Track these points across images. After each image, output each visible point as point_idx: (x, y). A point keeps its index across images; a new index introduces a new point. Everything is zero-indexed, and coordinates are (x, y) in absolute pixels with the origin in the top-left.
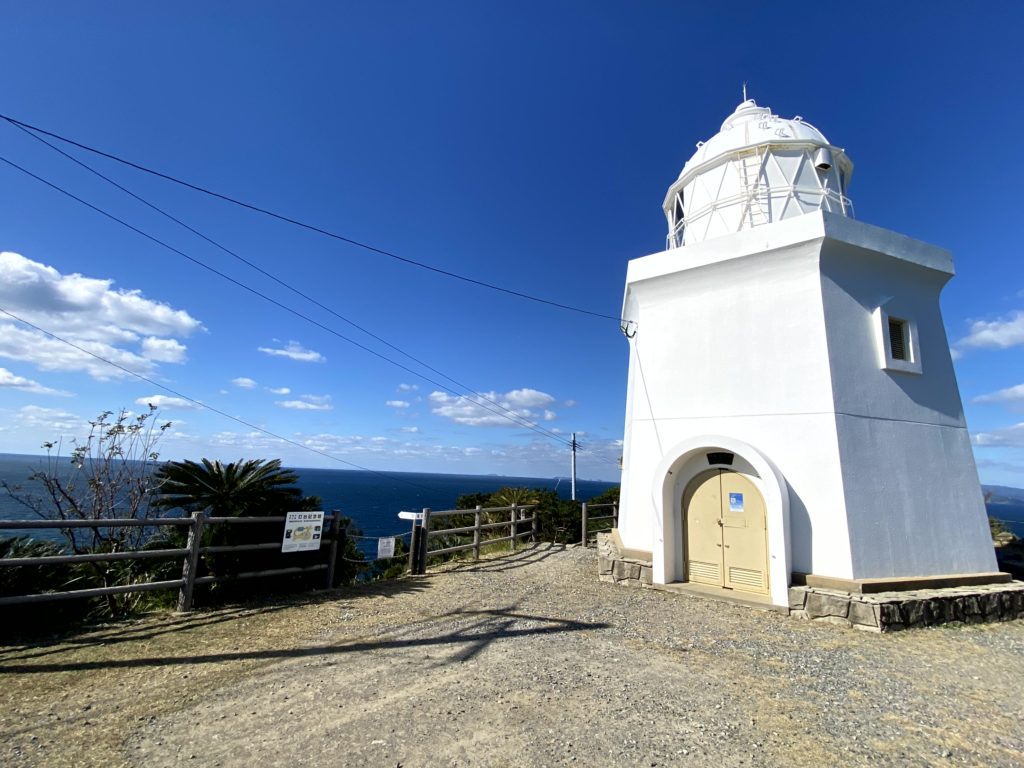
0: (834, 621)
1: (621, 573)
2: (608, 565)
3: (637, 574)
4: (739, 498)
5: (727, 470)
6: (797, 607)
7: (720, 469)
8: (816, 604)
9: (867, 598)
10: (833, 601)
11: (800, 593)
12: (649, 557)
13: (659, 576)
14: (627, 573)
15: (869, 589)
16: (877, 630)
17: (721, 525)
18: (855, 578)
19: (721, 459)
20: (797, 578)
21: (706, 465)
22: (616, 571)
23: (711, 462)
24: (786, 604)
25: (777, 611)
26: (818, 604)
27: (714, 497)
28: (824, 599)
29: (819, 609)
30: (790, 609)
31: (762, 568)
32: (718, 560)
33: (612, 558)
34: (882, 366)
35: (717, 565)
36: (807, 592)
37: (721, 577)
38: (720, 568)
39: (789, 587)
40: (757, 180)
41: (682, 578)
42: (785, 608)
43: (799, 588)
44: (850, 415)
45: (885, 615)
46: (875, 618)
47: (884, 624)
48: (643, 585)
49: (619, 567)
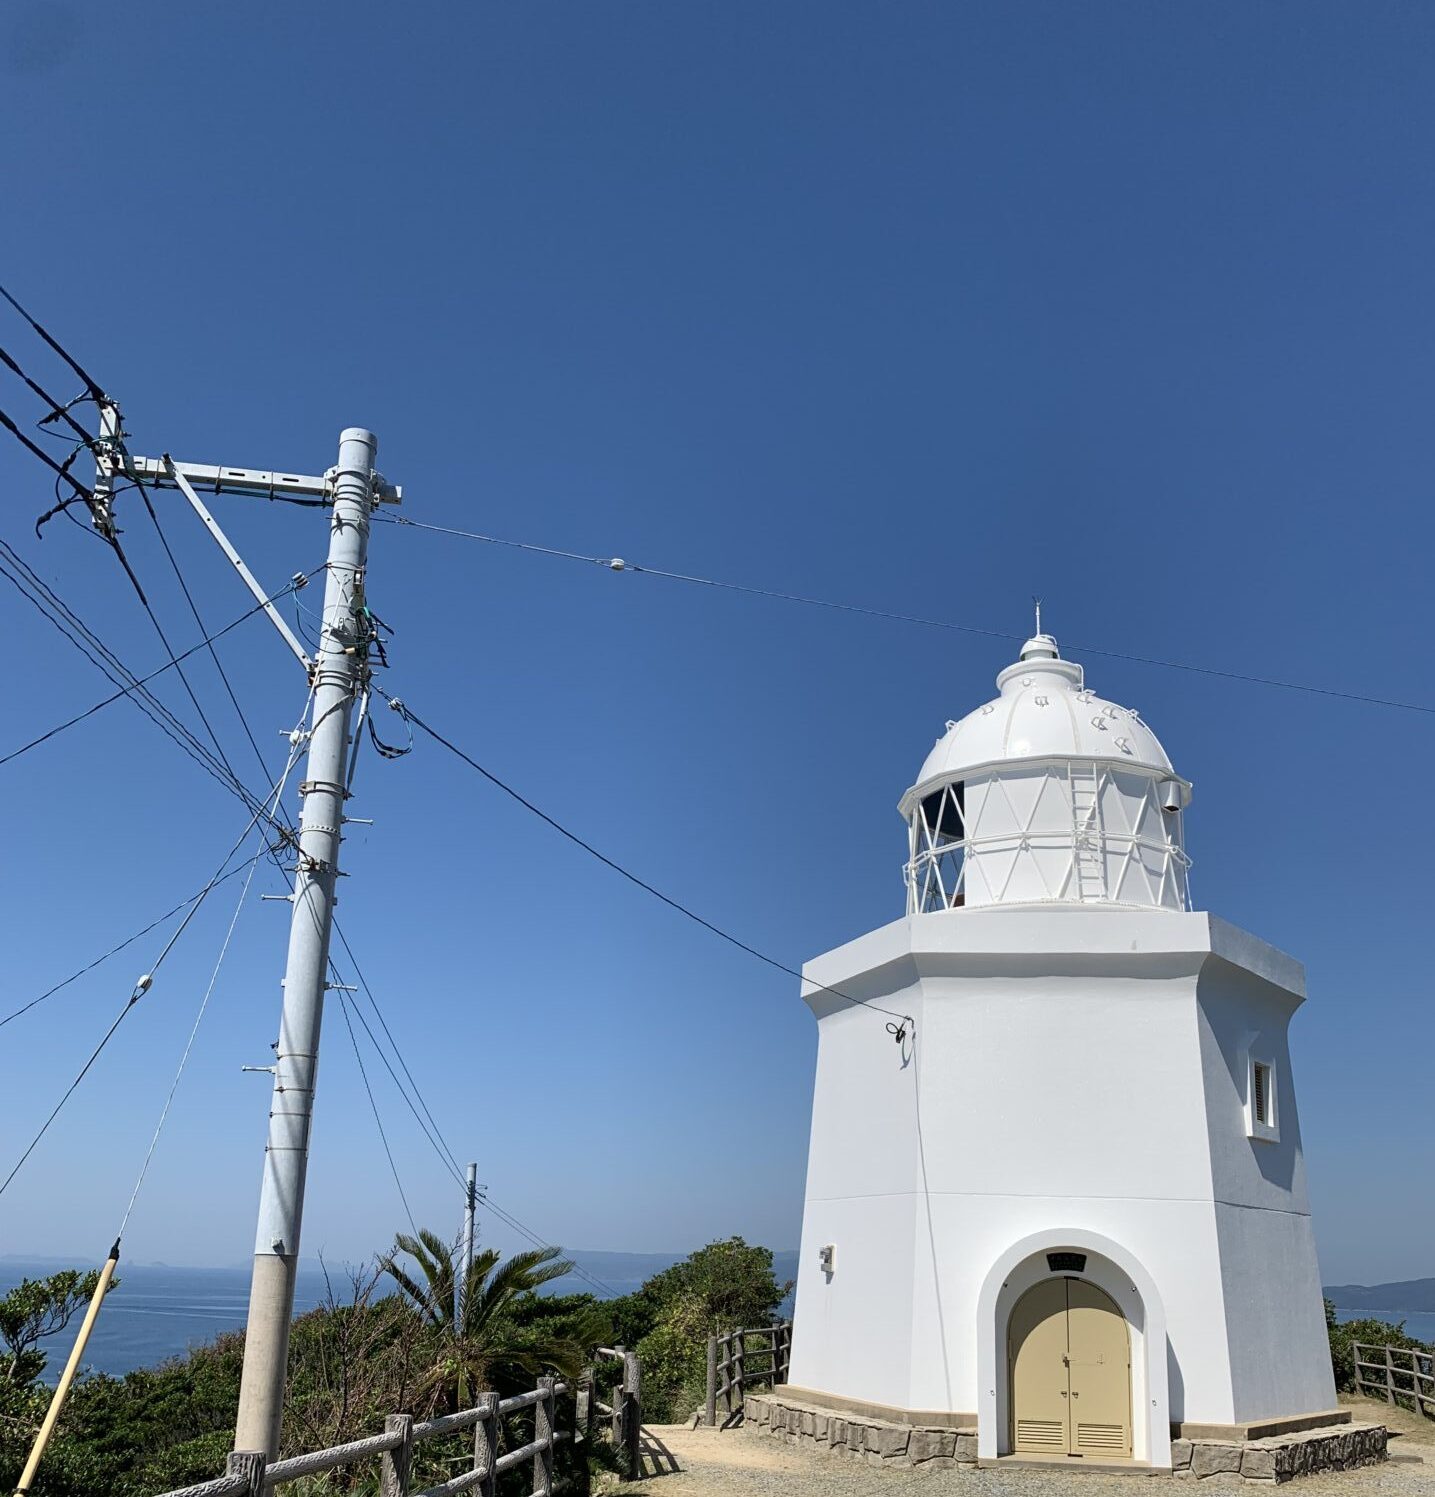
0: (1225, 1478)
1: (921, 1451)
2: (901, 1440)
3: (951, 1449)
5: (1077, 1280)
6: (1183, 1467)
7: (1069, 1277)
8: (1203, 1460)
9: (1258, 1444)
10: (1226, 1453)
11: (1185, 1448)
12: (972, 1419)
13: (987, 1449)
14: (934, 1450)
15: (1255, 1434)
16: (1272, 1482)
17: (1067, 1363)
18: (1237, 1421)
19: (1069, 1263)
20: (1175, 1432)
21: (1047, 1271)
22: (914, 1448)
23: (1054, 1268)
24: (1168, 1465)
25: (1158, 1475)
26: (1207, 1459)
28: (1213, 1453)
29: (1208, 1465)
30: (1174, 1470)
31: (1124, 1423)
32: (1064, 1418)
33: (905, 1427)
34: (1249, 1132)
35: (1059, 1424)
36: (1194, 1445)
37: (1065, 1440)
38: (1064, 1427)
39: (1172, 1441)
40: (1092, 817)
41: (1007, 1448)
42: (1169, 1469)
43: (1182, 1441)
44: (1226, 1204)
45: (1279, 1462)
46: (1270, 1467)
47: (1278, 1474)
48: (960, 1465)
49: (920, 1441)
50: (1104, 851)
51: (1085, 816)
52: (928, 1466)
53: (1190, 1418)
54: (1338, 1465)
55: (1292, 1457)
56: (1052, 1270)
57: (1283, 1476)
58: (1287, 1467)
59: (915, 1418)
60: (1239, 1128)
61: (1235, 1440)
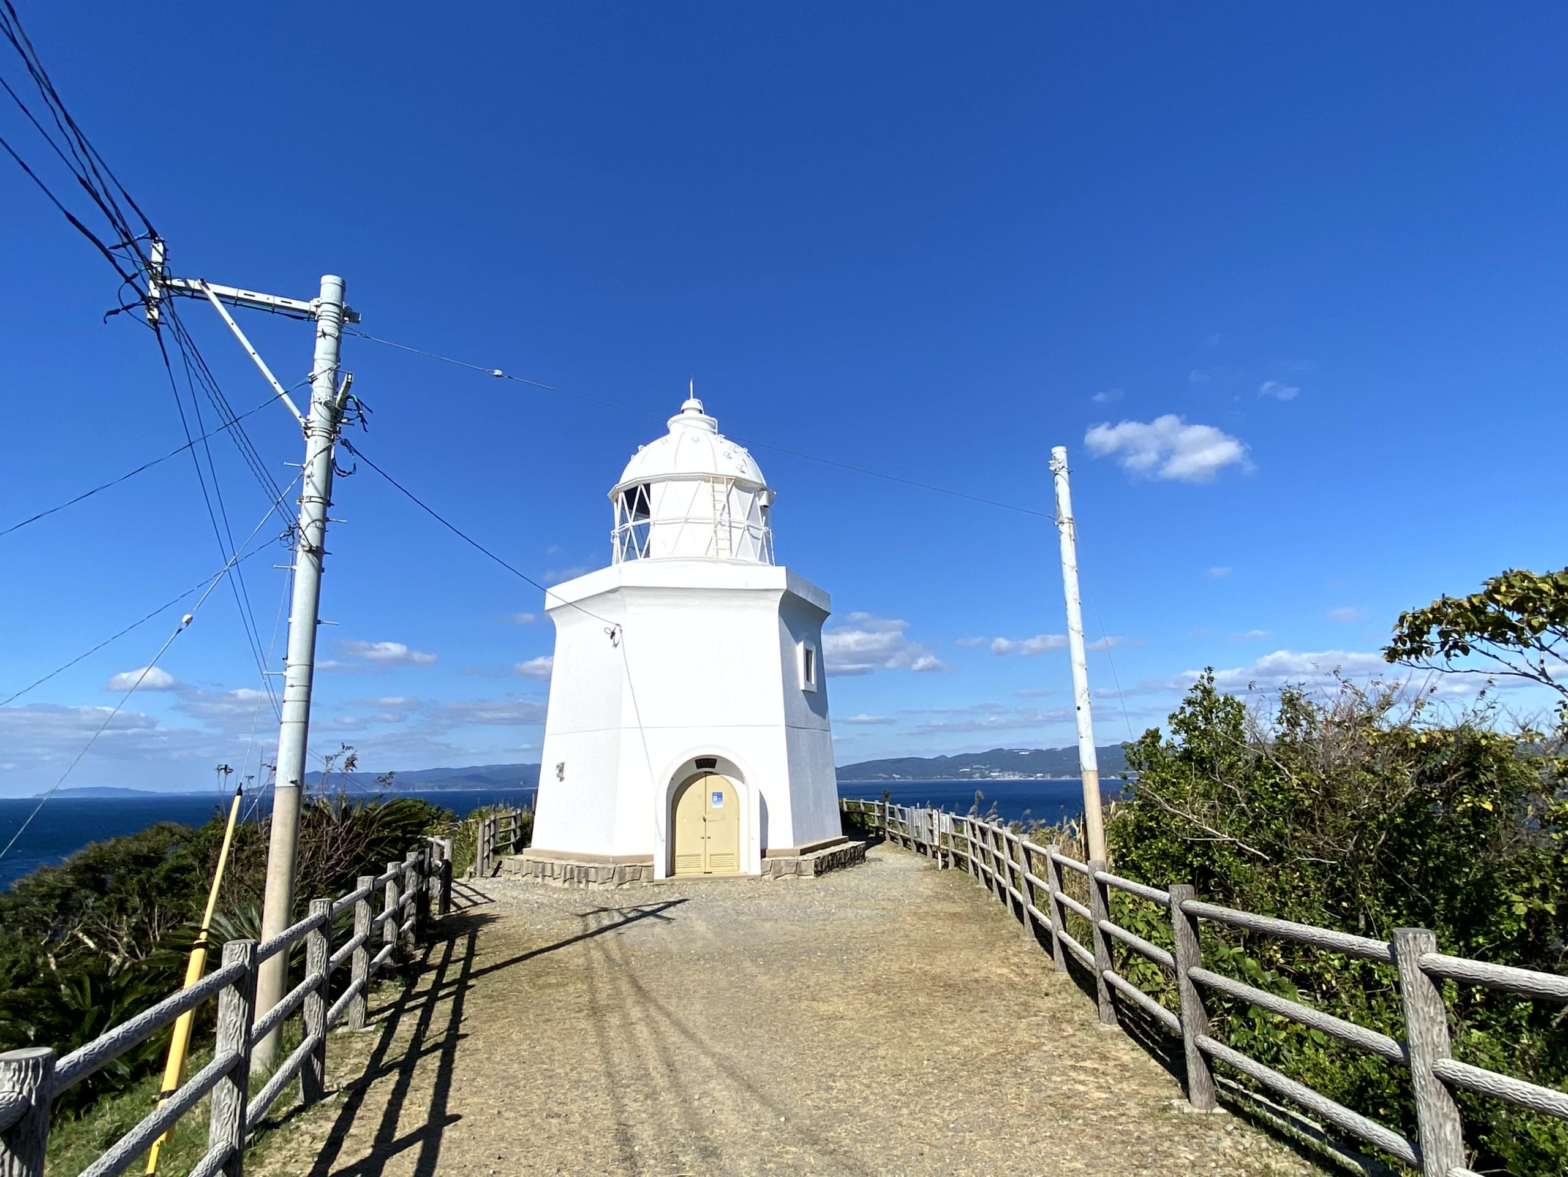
0: (788, 877)
1: (620, 879)
2: (609, 873)
3: (638, 876)
4: (719, 796)
5: (711, 773)
6: (766, 873)
7: (706, 772)
8: (777, 868)
9: (805, 857)
10: (788, 863)
11: (768, 862)
12: (651, 858)
13: (660, 873)
14: (628, 877)
15: (804, 852)
16: (812, 877)
17: (705, 820)
18: (794, 845)
19: (706, 764)
20: (763, 854)
21: (695, 770)
22: (616, 877)
24: (759, 873)
25: (754, 878)
26: (779, 867)
27: (700, 796)
28: (783, 863)
29: (780, 871)
30: (762, 875)
31: (735, 851)
32: (701, 851)
33: (612, 866)
34: (802, 687)
35: (700, 855)
36: (772, 861)
37: (702, 864)
38: (702, 857)
39: (761, 859)
40: (724, 506)
41: (671, 872)
42: (759, 875)
43: (766, 858)
44: (792, 726)
45: (816, 866)
46: (811, 869)
47: (815, 872)
48: (644, 884)
49: (620, 873)
50: (730, 527)
51: (719, 506)
52: (625, 886)
53: (772, 846)
54: (844, 865)
55: (822, 863)
56: (698, 768)
57: (818, 873)
58: (820, 869)
59: (616, 860)
60: (798, 685)
61: (793, 856)
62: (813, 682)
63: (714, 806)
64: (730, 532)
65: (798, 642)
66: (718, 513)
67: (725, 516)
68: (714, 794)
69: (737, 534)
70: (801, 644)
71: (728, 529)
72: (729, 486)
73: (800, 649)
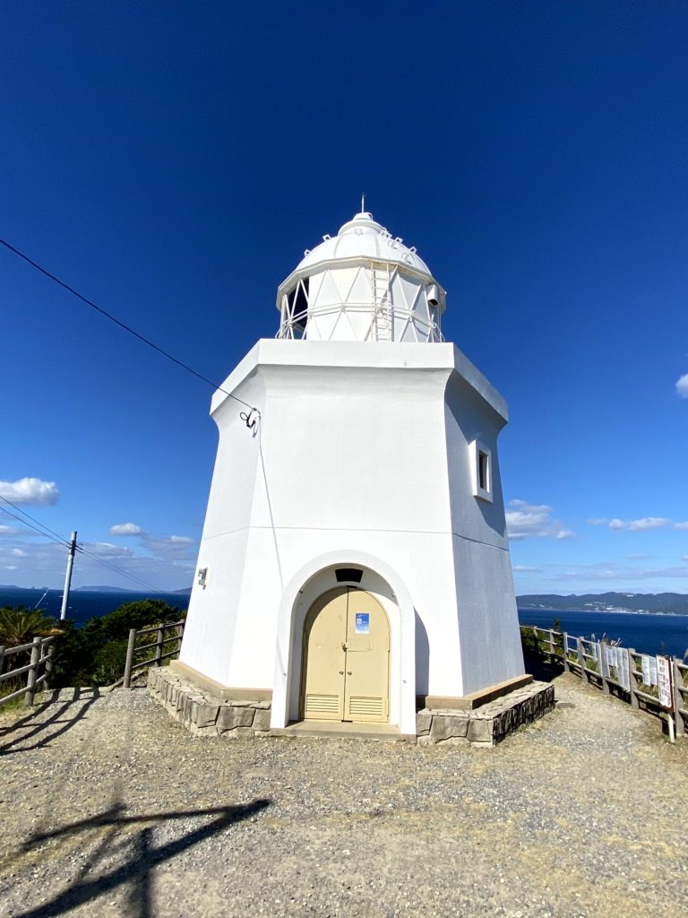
0: (456, 742)
1: (227, 723)
2: (211, 714)
3: (249, 720)
4: (365, 618)
5: (355, 588)
6: (424, 733)
7: (349, 587)
8: (440, 727)
9: (480, 712)
10: (455, 721)
11: (426, 717)
12: (266, 695)
13: (278, 720)
14: (236, 721)
15: (478, 703)
16: (490, 745)
17: (345, 649)
18: (465, 693)
19: (350, 576)
20: (420, 703)
21: (334, 583)
22: (221, 719)
23: (339, 579)
24: (412, 731)
25: (405, 740)
26: (442, 727)
27: (340, 617)
28: (447, 721)
29: (443, 732)
30: (417, 736)
31: (383, 695)
32: (339, 692)
33: (216, 703)
34: (475, 492)
35: (337, 696)
36: (433, 716)
37: (340, 709)
38: (341, 699)
39: (417, 712)
40: (386, 295)
41: (295, 719)
42: (413, 736)
43: (424, 712)
44: (460, 537)
45: (495, 728)
46: (488, 733)
47: (495, 737)
48: (257, 733)
49: (226, 714)
50: (393, 316)
51: (381, 294)
52: (232, 734)
53: (434, 690)
55: (503, 722)
57: (499, 737)
58: (500, 731)
59: (230, 695)
60: (469, 489)
61: (463, 708)
62: (488, 490)
63: (357, 632)
64: (393, 321)
65: (469, 441)
66: (379, 301)
67: (387, 305)
68: (357, 615)
69: (400, 325)
70: (474, 444)
71: (390, 318)
72: (393, 274)
73: (472, 449)
